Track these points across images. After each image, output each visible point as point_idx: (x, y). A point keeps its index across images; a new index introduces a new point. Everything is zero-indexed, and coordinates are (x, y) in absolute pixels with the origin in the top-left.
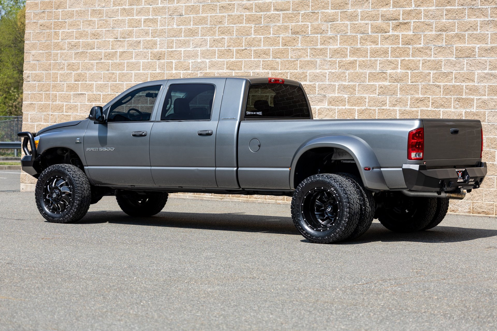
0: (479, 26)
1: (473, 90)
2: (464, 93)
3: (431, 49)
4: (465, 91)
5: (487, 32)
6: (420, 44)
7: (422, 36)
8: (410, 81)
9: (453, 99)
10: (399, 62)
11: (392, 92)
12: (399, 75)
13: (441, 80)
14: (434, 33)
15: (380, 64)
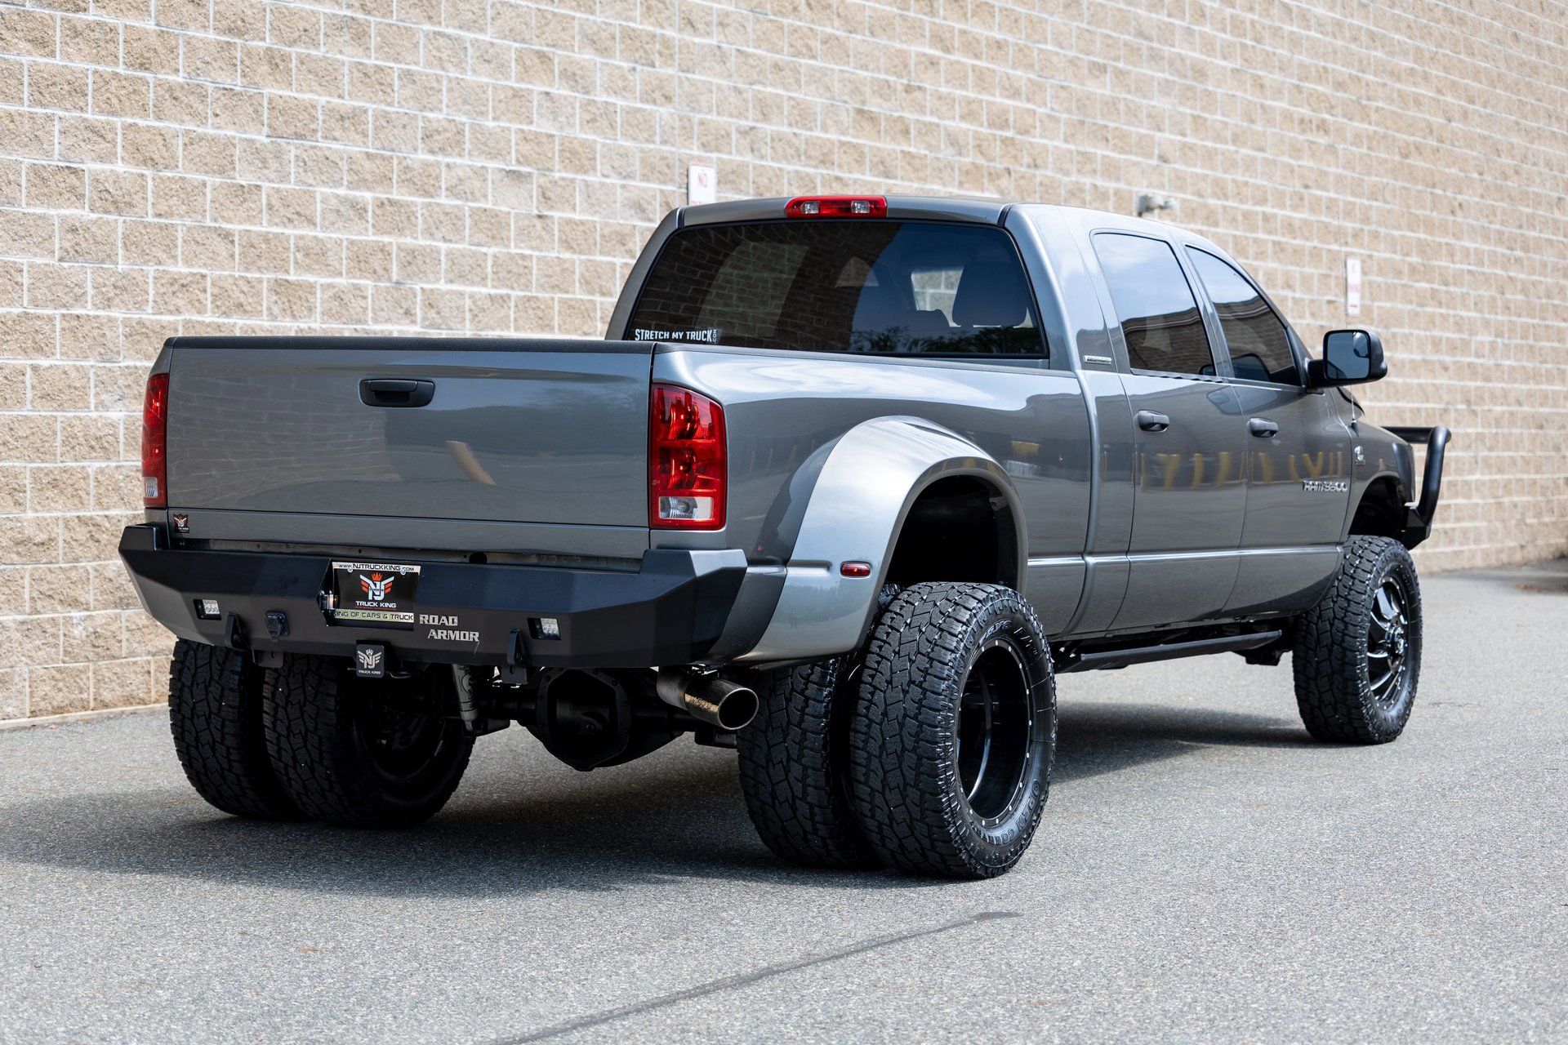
0: (322, 32)
1: (315, 255)
2: (292, 262)
3: (206, 96)
4: (295, 258)
5: (339, 56)
6: (177, 71)
7: (181, 41)
8: (150, 211)
9: (265, 284)
10: (119, 131)
11: (101, 247)
12: (123, 184)
13: (231, 214)
14: (211, 35)
15: (63, 132)
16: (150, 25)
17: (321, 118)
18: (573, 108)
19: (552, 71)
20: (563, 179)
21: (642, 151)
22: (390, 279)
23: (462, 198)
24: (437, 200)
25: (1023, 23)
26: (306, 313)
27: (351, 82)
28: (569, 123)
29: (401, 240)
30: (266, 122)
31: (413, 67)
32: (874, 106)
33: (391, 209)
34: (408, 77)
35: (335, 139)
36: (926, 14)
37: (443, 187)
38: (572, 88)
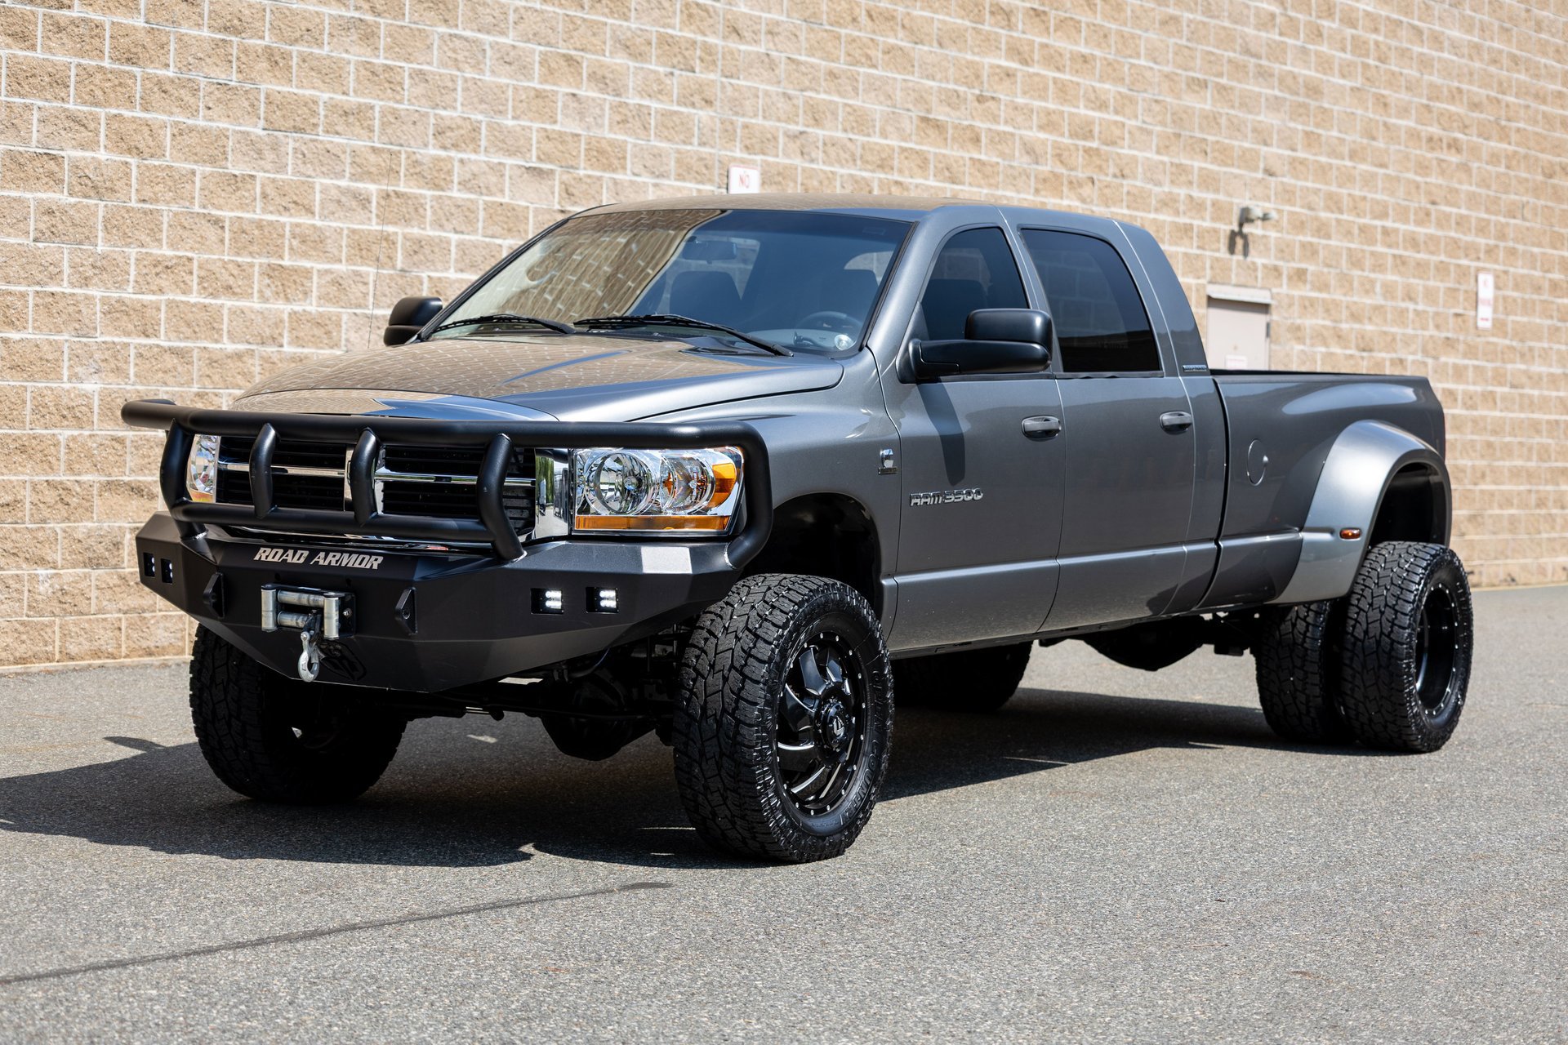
0: (327, 32)
1: (312, 242)
2: (287, 249)
3: (198, 90)
4: (291, 244)
5: (344, 55)
6: (167, 65)
7: (172, 38)
8: (134, 197)
9: (257, 269)
10: (103, 122)
11: (80, 230)
12: (104, 171)
13: (222, 201)
14: (206, 33)
15: (42, 121)
16: (139, 22)
17: (322, 113)
18: (602, 109)
19: (580, 74)
20: (589, 176)
21: (678, 152)
22: (394, 267)
23: (475, 192)
24: (449, 194)
25: (1112, 39)
26: (300, 296)
27: (358, 80)
28: (597, 124)
29: (408, 230)
30: (262, 116)
31: (425, 67)
32: (940, 114)
33: (398, 201)
34: (420, 76)
35: (337, 133)
36: (1003, 28)
38: (601, 91)
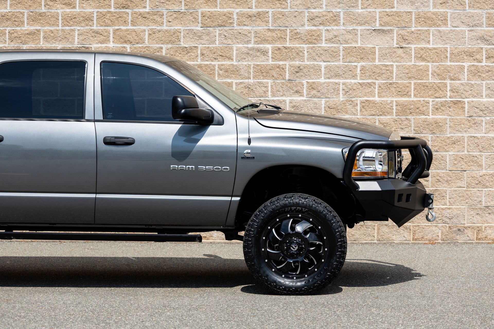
17: (236, 17)
20: (419, 30)
21: (489, 13)
22: (284, 79)
23: (337, 43)
24: (319, 45)
27: (257, 2)
28: (424, 6)
29: (293, 63)
30: (200, 22)
33: (286, 51)
35: (245, 25)
37: (324, 39)
